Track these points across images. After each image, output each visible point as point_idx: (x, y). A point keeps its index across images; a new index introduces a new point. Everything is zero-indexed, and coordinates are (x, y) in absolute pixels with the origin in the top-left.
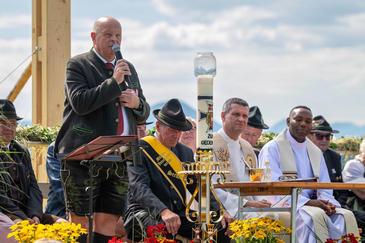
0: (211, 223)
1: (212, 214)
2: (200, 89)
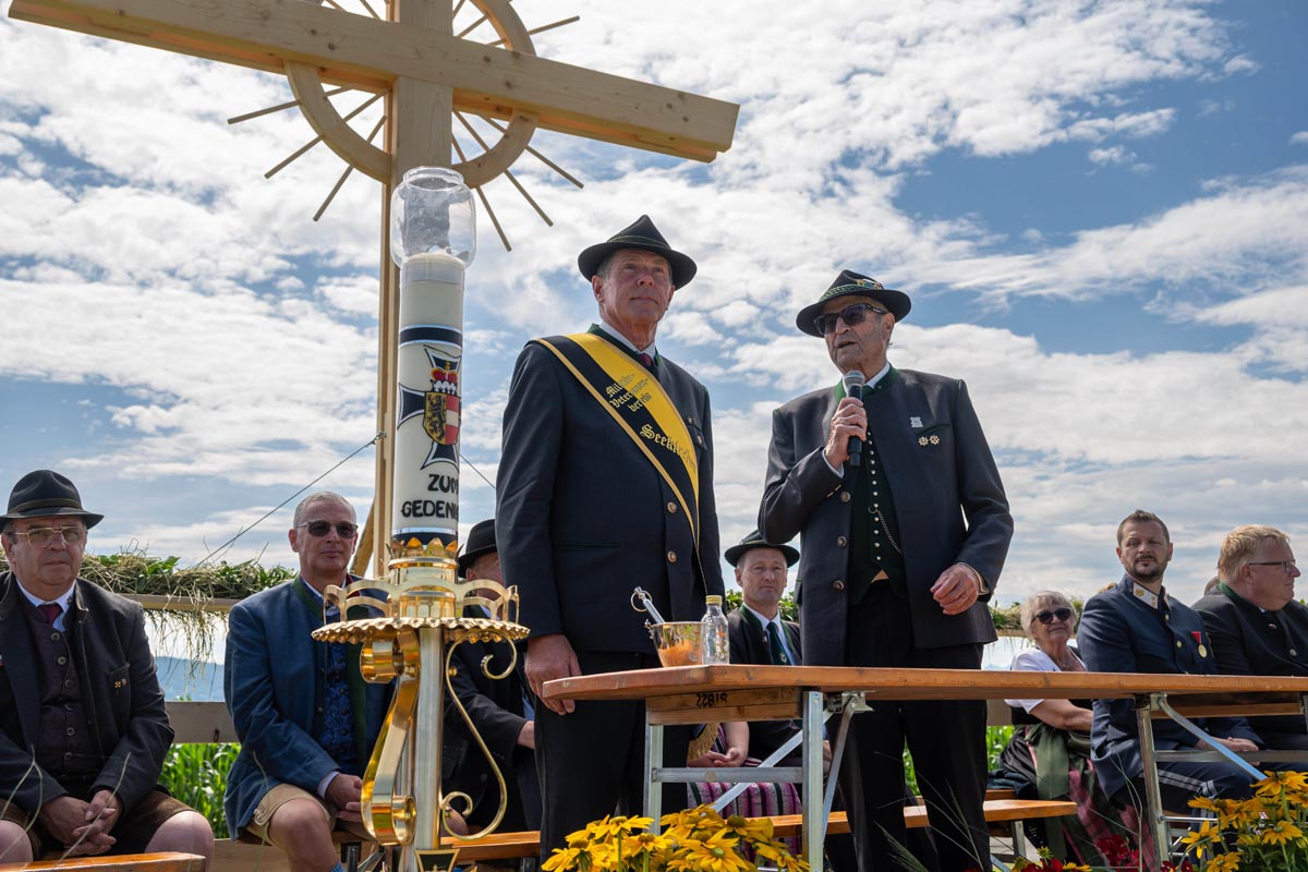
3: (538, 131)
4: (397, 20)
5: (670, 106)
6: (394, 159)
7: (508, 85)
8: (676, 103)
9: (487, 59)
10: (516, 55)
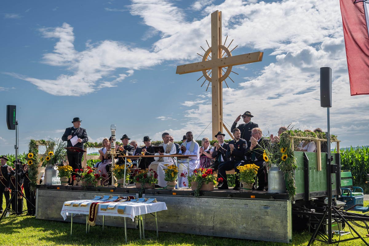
5: (248, 57)
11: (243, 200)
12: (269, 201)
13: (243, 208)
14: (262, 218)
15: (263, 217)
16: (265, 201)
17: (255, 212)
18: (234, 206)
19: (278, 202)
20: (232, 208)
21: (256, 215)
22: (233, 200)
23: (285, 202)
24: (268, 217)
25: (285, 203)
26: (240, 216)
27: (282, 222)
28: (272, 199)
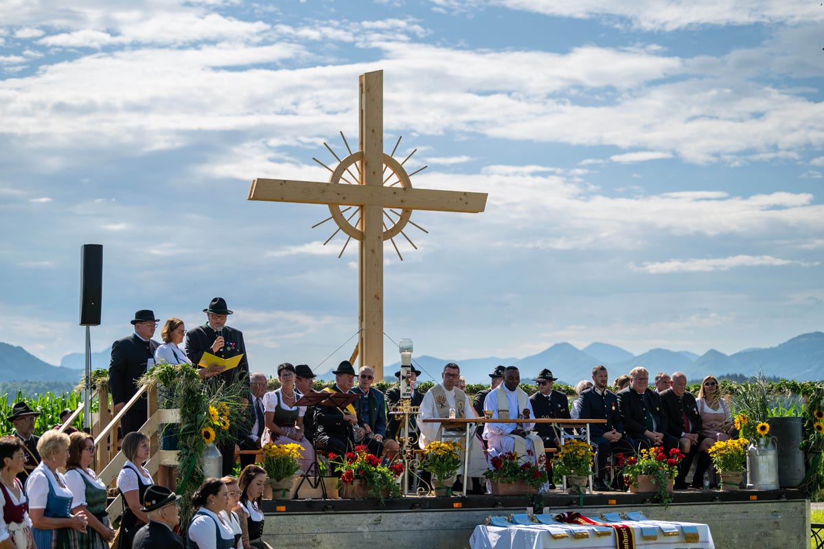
0: (409, 444)
1: (411, 439)
2: (403, 362)
3: (413, 211)
4: (364, 184)
5: (461, 199)
6: (364, 234)
7: (402, 201)
8: (463, 197)
9: (395, 193)
10: (405, 189)
11: (742, 505)
12: (779, 504)
13: (741, 519)
14: (771, 535)
15: (771, 532)
16: (775, 504)
17: (760, 526)
18: (726, 516)
19: (793, 503)
20: (723, 520)
21: (761, 530)
22: (724, 505)
23: (803, 503)
24: (778, 531)
25: (802, 505)
26: (736, 536)
27: (799, 537)
28: (784, 500)
